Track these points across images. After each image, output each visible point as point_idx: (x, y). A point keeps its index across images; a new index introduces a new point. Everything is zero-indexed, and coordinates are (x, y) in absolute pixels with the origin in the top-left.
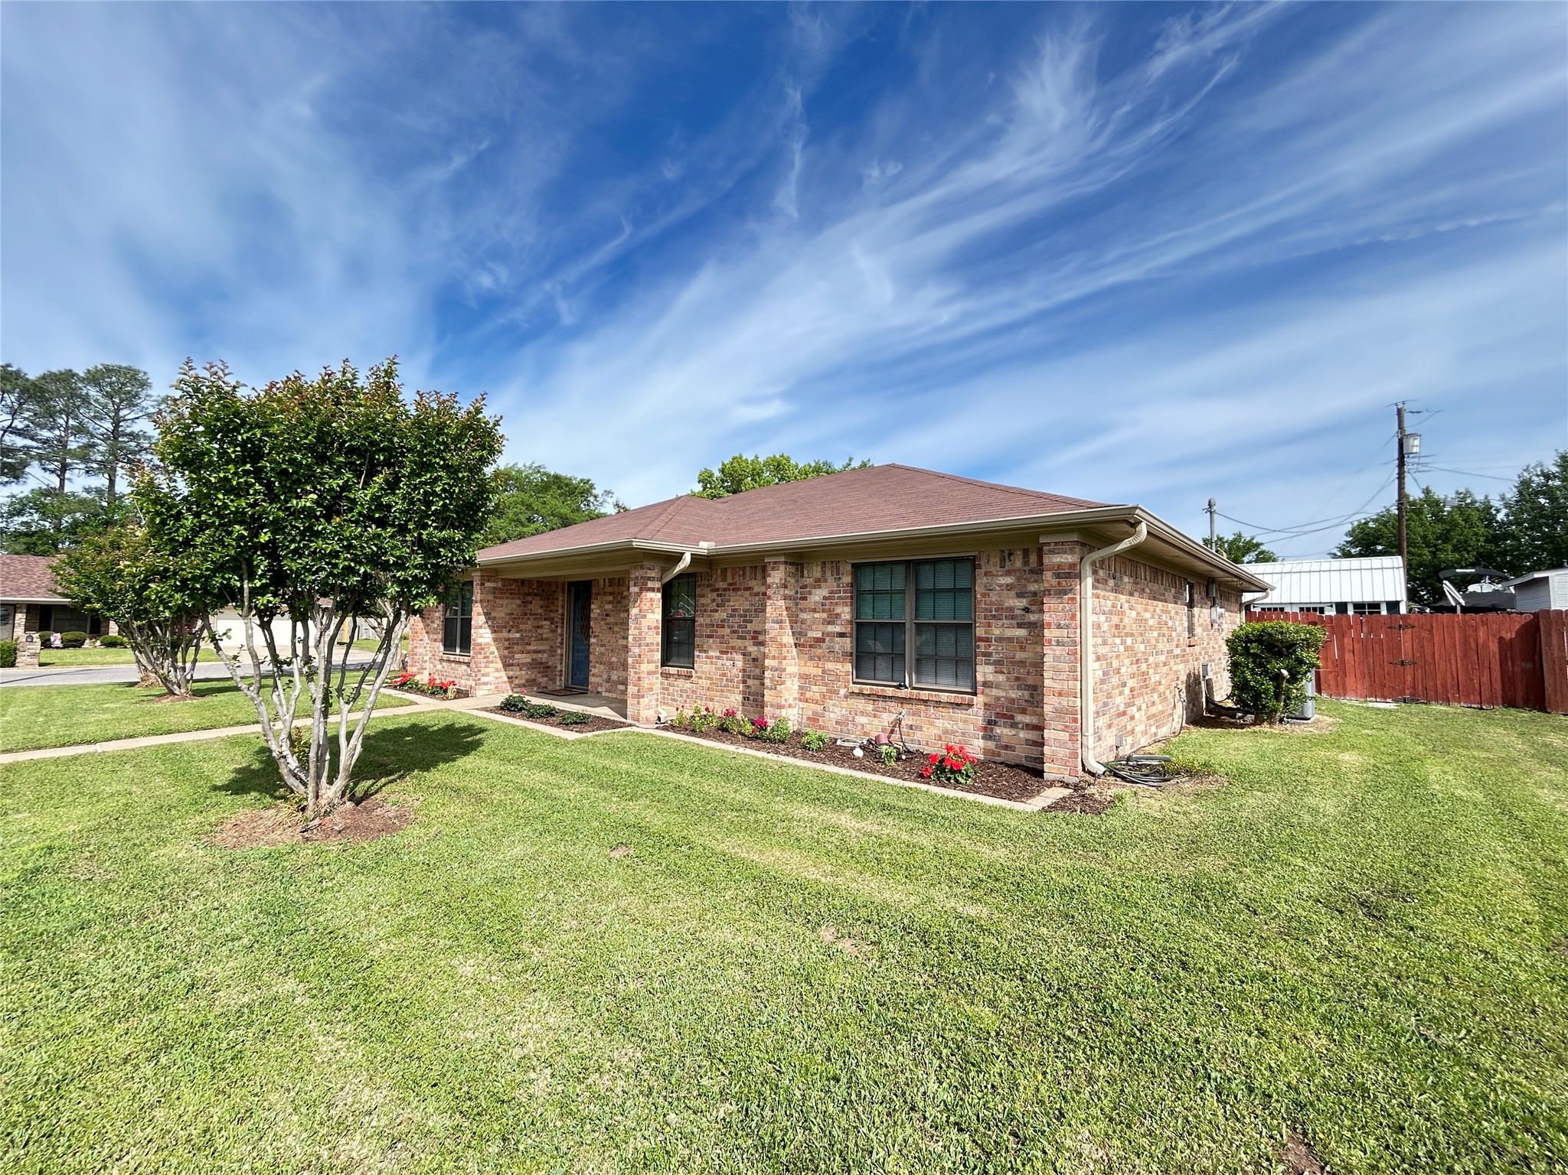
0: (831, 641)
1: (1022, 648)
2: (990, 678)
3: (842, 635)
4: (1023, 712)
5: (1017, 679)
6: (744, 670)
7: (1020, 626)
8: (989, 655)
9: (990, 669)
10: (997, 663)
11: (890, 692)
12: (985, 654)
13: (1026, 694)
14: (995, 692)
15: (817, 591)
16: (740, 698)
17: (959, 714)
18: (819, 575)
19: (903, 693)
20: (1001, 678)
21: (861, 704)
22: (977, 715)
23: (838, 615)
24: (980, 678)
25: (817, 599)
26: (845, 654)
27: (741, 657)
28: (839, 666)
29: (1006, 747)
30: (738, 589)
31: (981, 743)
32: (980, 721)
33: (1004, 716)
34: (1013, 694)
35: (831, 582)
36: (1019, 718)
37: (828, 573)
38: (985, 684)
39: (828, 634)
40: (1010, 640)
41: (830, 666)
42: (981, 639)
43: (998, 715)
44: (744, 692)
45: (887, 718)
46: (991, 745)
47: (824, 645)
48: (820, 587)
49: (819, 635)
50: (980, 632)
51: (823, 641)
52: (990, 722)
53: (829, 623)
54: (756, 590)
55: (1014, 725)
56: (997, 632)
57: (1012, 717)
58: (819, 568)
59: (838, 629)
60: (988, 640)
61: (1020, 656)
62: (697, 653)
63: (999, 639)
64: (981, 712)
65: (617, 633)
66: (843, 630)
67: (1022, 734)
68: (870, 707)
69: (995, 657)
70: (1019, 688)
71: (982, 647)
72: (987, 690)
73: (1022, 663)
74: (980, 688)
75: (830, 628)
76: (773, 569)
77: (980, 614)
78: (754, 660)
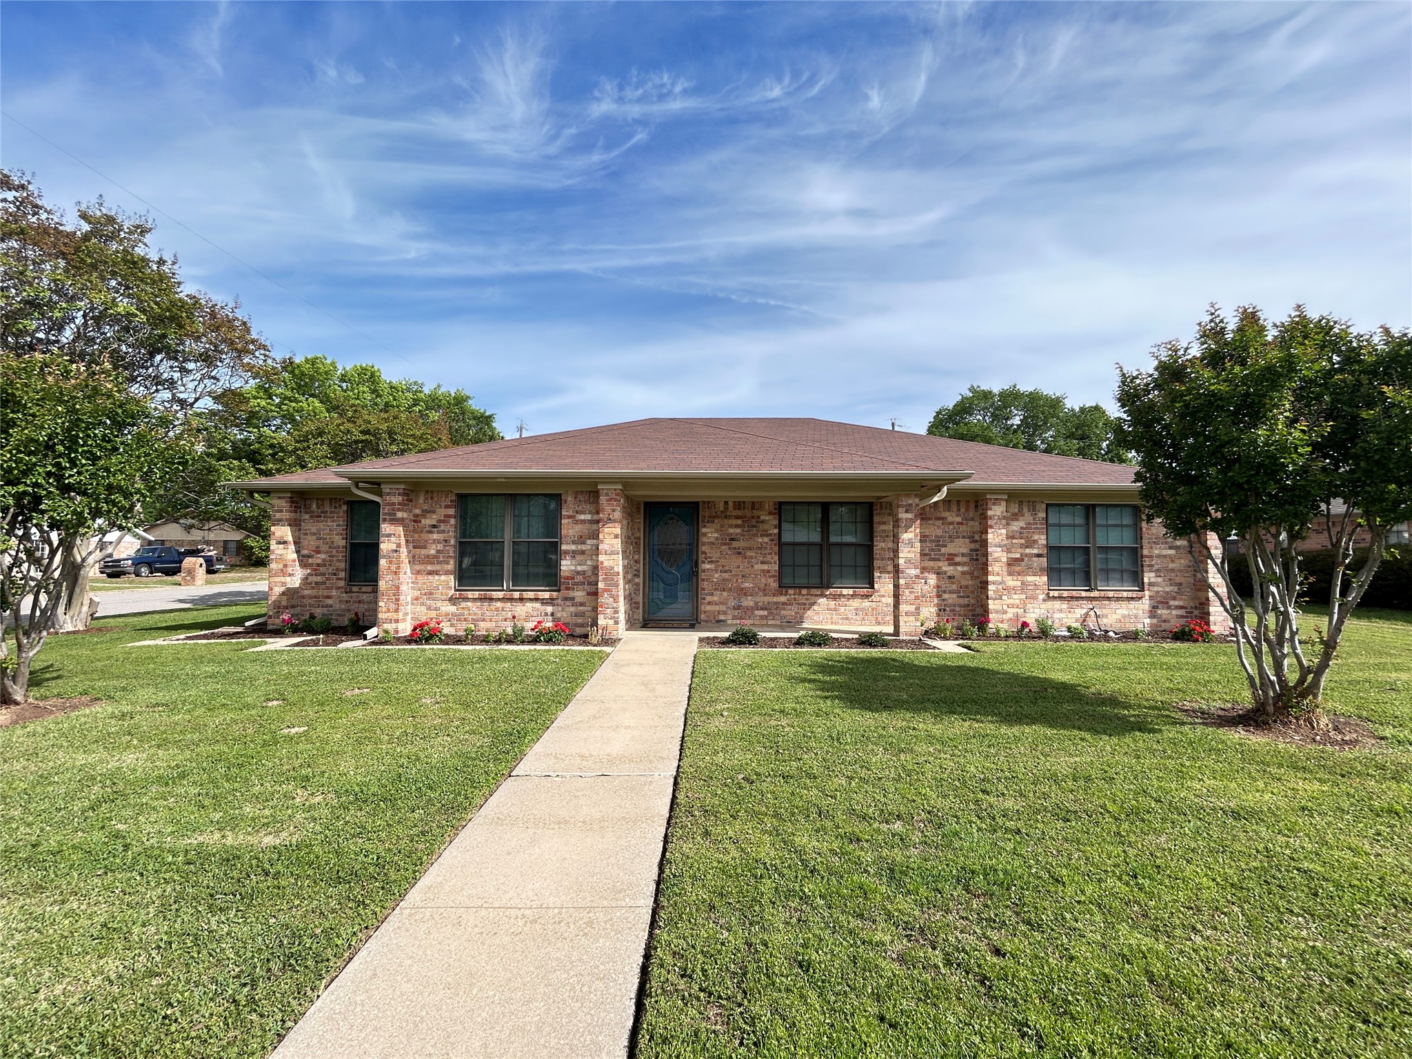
0: (1029, 560)
1: (1173, 561)
2: (1153, 580)
3: (1039, 556)
4: (1174, 599)
5: (1170, 579)
6: (938, 587)
7: (1170, 548)
8: (1152, 566)
9: (1153, 574)
10: (1158, 571)
11: (1084, 594)
12: (1149, 566)
13: (1176, 589)
14: (1156, 589)
15: (1015, 523)
16: (934, 610)
17: (1133, 604)
18: (1016, 510)
19: (1092, 594)
20: (1160, 580)
21: (1057, 604)
22: (1145, 604)
23: (1035, 542)
24: (1146, 580)
25: (1015, 528)
26: (1042, 570)
27: (934, 576)
28: (1037, 578)
29: (1165, 621)
30: (929, 519)
31: (1147, 621)
32: (1147, 607)
33: (1162, 602)
34: (1167, 589)
35: (1028, 517)
36: (1172, 603)
37: (1025, 510)
38: (1150, 584)
39: (1026, 555)
40: (1165, 556)
41: (1030, 579)
42: (1147, 557)
43: (1159, 602)
44: (938, 605)
45: (1079, 612)
46: (1155, 621)
47: (1023, 563)
48: (1017, 520)
49: (1018, 556)
50: (1145, 552)
51: (1022, 560)
52: (1153, 607)
53: (1027, 547)
54: (950, 519)
55: (1169, 608)
56: (1156, 552)
57: (1167, 603)
58: (1017, 506)
59: (1035, 551)
60: (1151, 557)
61: (1171, 566)
62: (877, 574)
63: (1159, 556)
64: (1148, 602)
65: (751, 557)
66: (1041, 552)
67: (1174, 612)
68: (1065, 606)
69: (1156, 567)
70: (1171, 585)
71: (1147, 562)
72: (1151, 588)
73: (1173, 570)
74: (1146, 587)
75: (1028, 551)
76: (994, 504)
77: (1145, 542)
78: (950, 577)
